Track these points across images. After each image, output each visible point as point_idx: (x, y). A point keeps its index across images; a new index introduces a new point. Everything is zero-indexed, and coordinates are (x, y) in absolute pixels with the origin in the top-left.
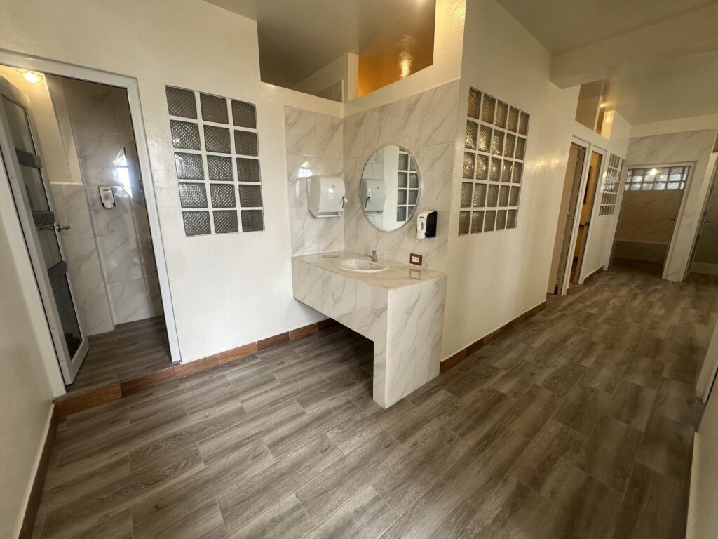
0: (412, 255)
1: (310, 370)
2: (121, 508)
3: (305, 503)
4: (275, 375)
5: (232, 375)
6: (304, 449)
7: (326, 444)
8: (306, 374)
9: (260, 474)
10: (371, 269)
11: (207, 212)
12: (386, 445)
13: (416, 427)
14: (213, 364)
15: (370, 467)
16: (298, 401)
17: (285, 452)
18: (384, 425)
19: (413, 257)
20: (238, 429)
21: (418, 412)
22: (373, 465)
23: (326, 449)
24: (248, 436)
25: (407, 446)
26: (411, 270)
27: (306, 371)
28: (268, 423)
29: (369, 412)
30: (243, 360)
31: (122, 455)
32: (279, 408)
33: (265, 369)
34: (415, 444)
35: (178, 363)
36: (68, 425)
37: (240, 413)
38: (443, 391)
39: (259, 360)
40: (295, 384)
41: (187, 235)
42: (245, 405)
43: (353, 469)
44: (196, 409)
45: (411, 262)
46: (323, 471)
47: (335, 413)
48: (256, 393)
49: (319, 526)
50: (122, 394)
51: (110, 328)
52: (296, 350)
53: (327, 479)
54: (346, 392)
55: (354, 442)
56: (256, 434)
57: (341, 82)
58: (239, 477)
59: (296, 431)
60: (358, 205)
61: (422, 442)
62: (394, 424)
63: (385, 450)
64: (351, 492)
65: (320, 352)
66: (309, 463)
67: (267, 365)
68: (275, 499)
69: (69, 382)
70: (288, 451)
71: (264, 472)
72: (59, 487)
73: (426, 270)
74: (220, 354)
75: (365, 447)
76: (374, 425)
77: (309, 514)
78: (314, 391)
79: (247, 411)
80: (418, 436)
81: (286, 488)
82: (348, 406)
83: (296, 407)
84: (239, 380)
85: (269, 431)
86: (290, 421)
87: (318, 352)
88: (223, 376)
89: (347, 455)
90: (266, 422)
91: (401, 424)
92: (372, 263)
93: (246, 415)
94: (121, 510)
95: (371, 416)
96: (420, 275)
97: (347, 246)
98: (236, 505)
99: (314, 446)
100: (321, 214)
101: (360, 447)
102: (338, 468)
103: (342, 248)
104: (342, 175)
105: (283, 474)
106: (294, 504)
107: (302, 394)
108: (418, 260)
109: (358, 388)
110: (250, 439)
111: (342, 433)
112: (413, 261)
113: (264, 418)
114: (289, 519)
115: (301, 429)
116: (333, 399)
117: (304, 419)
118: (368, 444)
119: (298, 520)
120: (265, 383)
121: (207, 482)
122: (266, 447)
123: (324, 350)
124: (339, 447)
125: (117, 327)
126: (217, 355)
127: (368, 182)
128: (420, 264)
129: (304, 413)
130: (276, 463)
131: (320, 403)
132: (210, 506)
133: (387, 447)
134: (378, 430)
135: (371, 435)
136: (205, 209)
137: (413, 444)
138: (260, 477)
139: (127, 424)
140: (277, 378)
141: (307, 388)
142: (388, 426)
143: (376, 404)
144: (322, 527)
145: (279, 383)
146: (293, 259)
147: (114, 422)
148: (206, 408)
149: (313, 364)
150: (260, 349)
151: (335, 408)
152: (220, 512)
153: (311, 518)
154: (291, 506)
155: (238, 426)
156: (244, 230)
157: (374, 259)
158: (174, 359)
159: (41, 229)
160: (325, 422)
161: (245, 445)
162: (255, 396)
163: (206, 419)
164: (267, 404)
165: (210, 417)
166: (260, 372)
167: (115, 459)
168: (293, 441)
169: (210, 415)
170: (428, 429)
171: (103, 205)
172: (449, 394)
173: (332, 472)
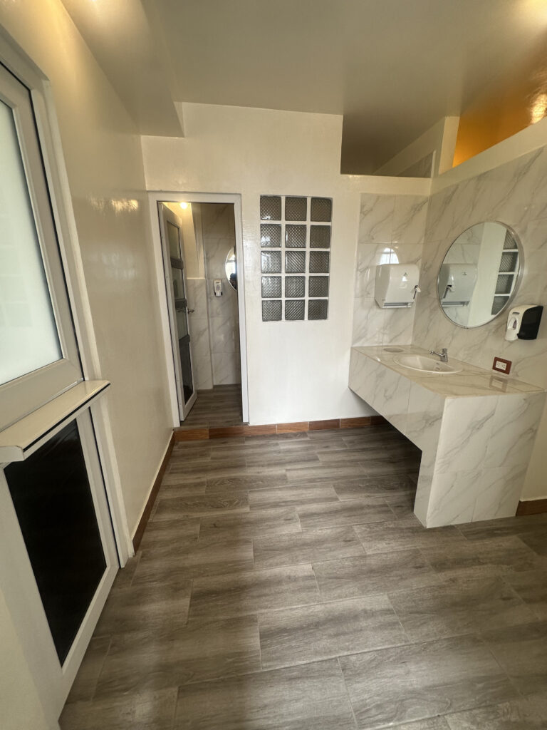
0: (496, 359)
1: (352, 461)
2: (196, 515)
3: (318, 578)
4: (319, 456)
5: (284, 445)
6: (329, 531)
7: (351, 535)
8: (348, 464)
9: (287, 535)
10: (438, 369)
11: (281, 301)
12: (416, 564)
13: (460, 562)
14: (272, 432)
15: (391, 579)
16: (334, 486)
17: (312, 526)
18: (419, 543)
19: (498, 362)
20: (280, 492)
21: (469, 547)
22: (395, 578)
23: (350, 541)
24: (284, 500)
25: (442, 577)
26: (492, 378)
27: (349, 461)
28: (304, 496)
29: (405, 524)
30: (295, 435)
31: (203, 480)
32: (315, 487)
33: (312, 448)
34: (454, 580)
35: (246, 424)
36: (179, 448)
37: (283, 479)
38: (514, 537)
39: (308, 439)
40: (335, 470)
41: (264, 320)
42: (288, 474)
43: (371, 571)
44: (252, 464)
45: (494, 368)
46: (342, 559)
47: (367, 511)
48: (300, 466)
49: (326, 604)
50: (210, 436)
51: (210, 387)
52: (344, 439)
53: (343, 568)
54: (384, 494)
55: (380, 546)
56: (293, 501)
57: (432, 154)
58: (272, 530)
59: (326, 513)
60: (434, 295)
61: (464, 583)
62: (432, 548)
63: (414, 570)
64: (364, 591)
65: (368, 447)
66: (330, 545)
67: (313, 445)
68: (294, 561)
69: (183, 420)
70: (315, 526)
71: (291, 535)
72: (168, 486)
73: (514, 381)
74: (278, 425)
75: (390, 556)
76: (408, 539)
77: (320, 589)
78: (352, 482)
79: (289, 479)
80: (460, 573)
81: (305, 557)
82: (383, 509)
83: (331, 491)
84: (289, 451)
85: (302, 502)
86: (323, 502)
87: (365, 446)
88: (277, 444)
89: (370, 556)
90: (303, 494)
91: (442, 552)
92: (440, 362)
93: (287, 482)
94: (195, 517)
95: (407, 528)
96: (504, 386)
97: (415, 340)
98: (265, 550)
99: (339, 533)
100: (386, 305)
101: (386, 554)
102: (357, 563)
103: (410, 342)
104: (420, 261)
105: (305, 545)
106: (309, 574)
107: (339, 481)
108: (504, 367)
109: (399, 496)
110: (286, 503)
111: (370, 532)
112: (497, 366)
113: (301, 490)
114: (301, 583)
115: (330, 512)
116: (368, 496)
117: (335, 504)
118: (395, 555)
119: (310, 588)
120: (309, 460)
121: (248, 523)
122: (297, 515)
123: (371, 446)
124: (363, 544)
125: (215, 387)
126: (275, 425)
127: (451, 268)
128: (507, 371)
129: (336, 499)
130: (302, 533)
131: (355, 496)
132: (247, 542)
133: (417, 568)
134: (410, 546)
135: (401, 548)
136: (279, 299)
137: (450, 579)
138: (287, 538)
139: (208, 460)
140: (320, 459)
141: (344, 477)
142: (423, 546)
143: (416, 519)
144: (328, 606)
145: (320, 464)
146: (352, 348)
147: (202, 455)
148: (259, 466)
149: (358, 456)
150: (311, 429)
151: (368, 506)
152: (252, 549)
153: (321, 593)
154: (306, 574)
155: (280, 489)
156: (309, 319)
157: (444, 358)
158: (245, 420)
159: (179, 311)
160: (355, 516)
161: (281, 506)
162: (297, 469)
163: (258, 475)
164: (307, 479)
165: (260, 474)
166: (307, 449)
167: (198, 481)
168: (321, 520)
169: (261, 472)
170: (476, 572)
171: (215, 294)
172: (524, 545)
173: (350, 564)
